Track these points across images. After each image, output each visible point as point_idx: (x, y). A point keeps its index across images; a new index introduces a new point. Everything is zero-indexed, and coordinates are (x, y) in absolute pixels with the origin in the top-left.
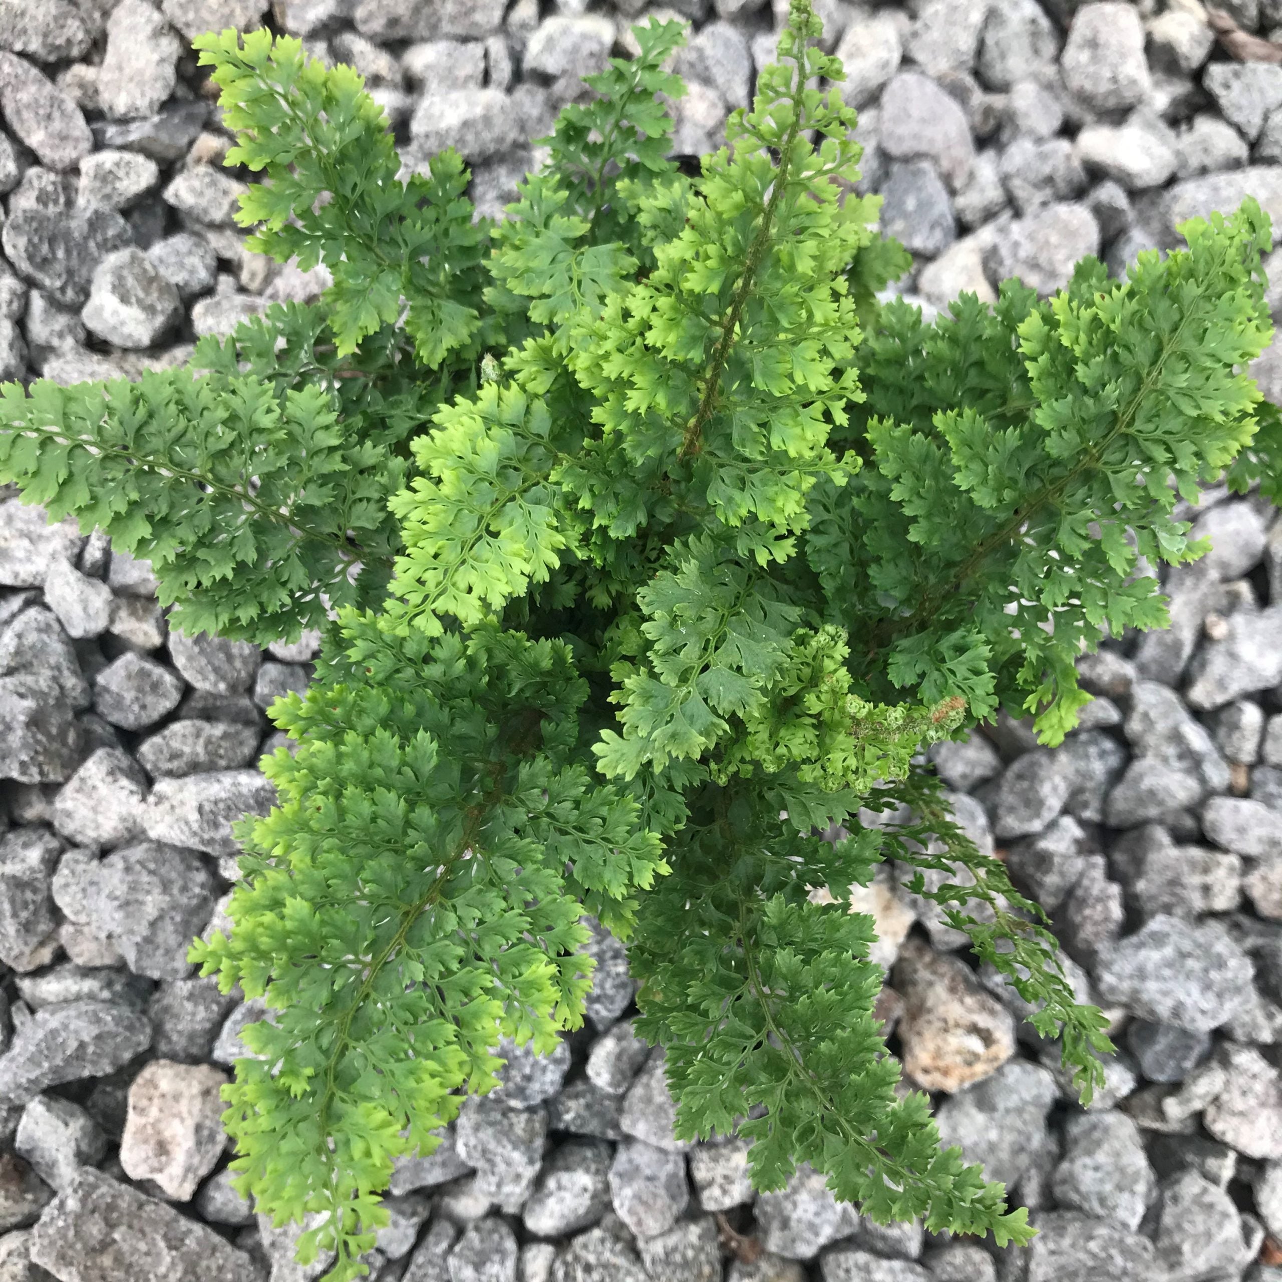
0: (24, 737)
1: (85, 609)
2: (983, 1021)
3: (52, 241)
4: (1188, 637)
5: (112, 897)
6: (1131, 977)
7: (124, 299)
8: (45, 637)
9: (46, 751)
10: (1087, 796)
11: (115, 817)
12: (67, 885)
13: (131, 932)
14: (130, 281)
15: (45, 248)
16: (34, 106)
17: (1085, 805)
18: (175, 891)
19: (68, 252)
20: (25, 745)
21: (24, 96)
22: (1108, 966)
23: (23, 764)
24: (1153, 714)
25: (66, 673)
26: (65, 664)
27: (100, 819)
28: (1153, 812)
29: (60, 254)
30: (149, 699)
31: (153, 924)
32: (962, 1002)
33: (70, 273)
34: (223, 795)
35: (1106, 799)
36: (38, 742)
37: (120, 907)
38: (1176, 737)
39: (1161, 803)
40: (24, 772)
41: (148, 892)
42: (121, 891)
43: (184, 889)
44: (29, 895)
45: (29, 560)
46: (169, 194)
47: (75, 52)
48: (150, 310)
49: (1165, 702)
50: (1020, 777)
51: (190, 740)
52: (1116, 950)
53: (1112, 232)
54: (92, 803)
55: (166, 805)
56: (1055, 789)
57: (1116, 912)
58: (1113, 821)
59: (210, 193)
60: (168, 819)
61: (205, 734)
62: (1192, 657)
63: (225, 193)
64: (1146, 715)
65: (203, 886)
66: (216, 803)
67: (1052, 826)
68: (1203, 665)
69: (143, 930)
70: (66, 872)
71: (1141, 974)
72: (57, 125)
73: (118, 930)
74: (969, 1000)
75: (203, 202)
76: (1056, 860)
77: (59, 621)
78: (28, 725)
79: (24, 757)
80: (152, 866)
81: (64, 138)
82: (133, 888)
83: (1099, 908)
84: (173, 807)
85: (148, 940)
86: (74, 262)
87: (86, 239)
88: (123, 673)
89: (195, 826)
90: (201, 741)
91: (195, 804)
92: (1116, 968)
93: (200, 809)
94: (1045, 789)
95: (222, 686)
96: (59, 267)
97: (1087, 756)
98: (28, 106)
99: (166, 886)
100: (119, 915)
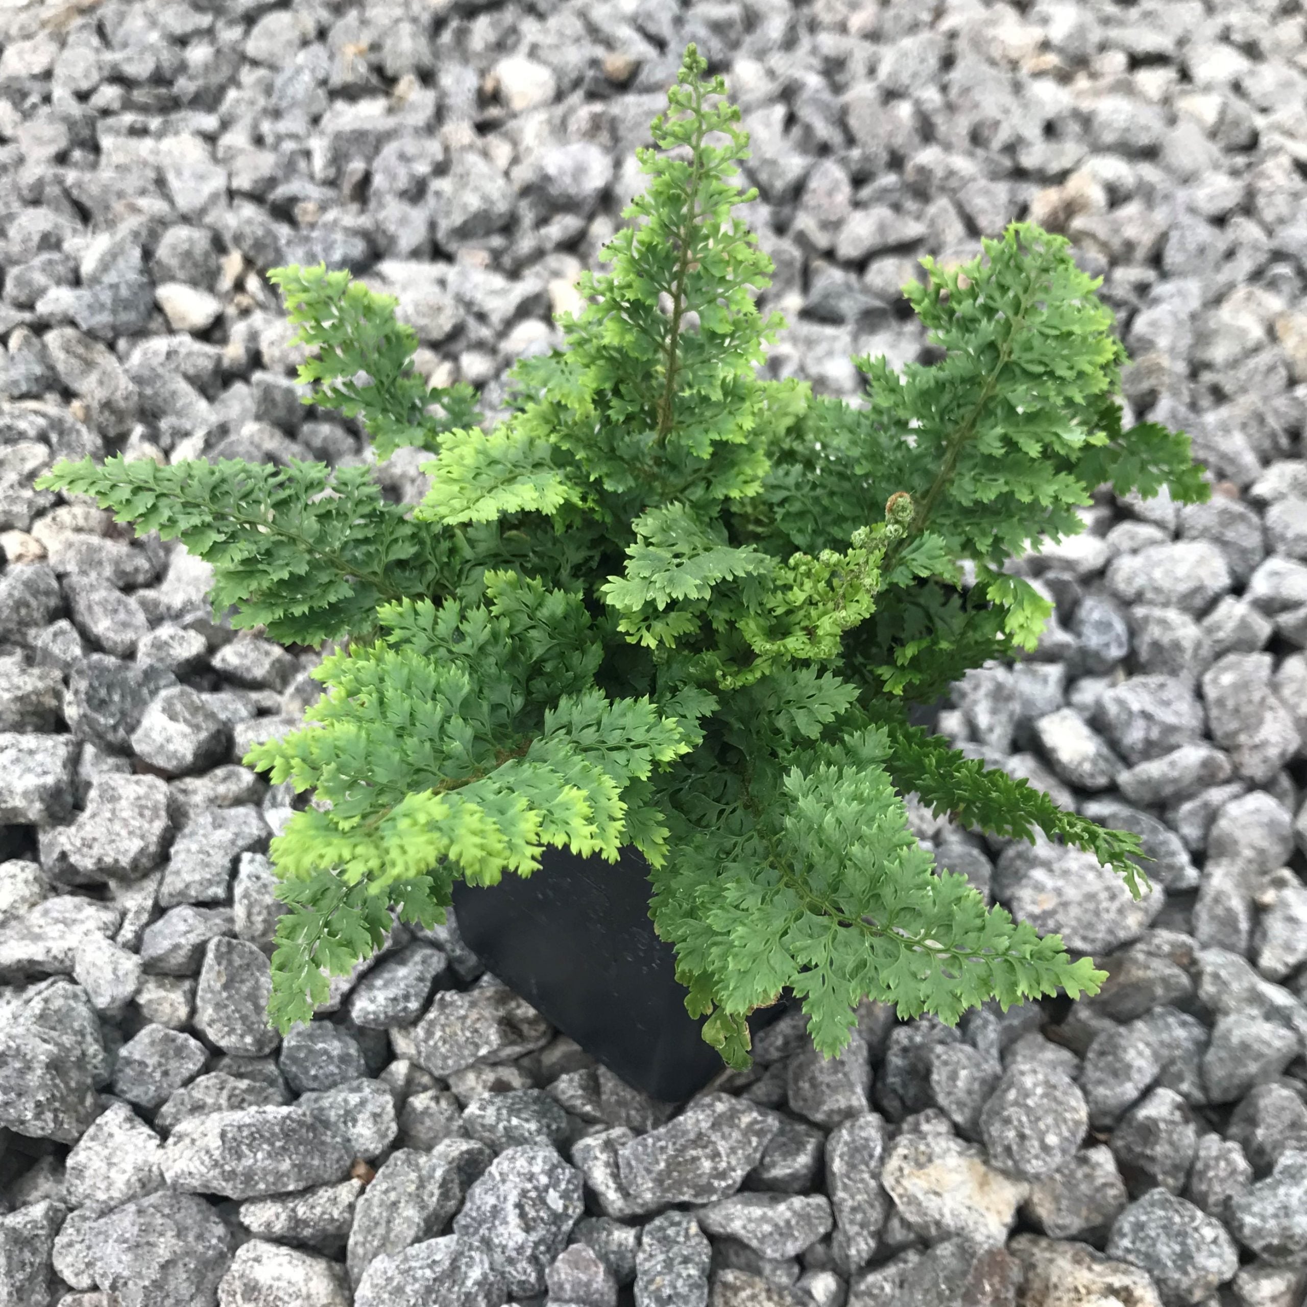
0: (42, 1077)
1: (115, 971)
2: (1118, 1281)
3: (110, 687)
4: (1237, 905)
5: (122, 1240)
6: (1276, 1216)
7: (173, 717)
8: (72, 1003)
9: (63, 1099)
10: (1179, 1065)
11: (130, 1169)
12: (70, 1245)
13: (140, 1275)
14: (179, 707)
15: (103, 692)
16: (103, 603)
17: (1180, 1078)
18: (191, 1238)
19: (123, 696)
20: (42, 1086)
21: (96, 596)
22: (1247, 1208)
23: (38, 1104)
24: (1223, 973)
25: (89, 1039)
26: (89, 1030)
27: (113, 1174)
28: (1253, 1068)
29: (116, 698)
30: (173, 1065)
31: (164, 1267)
32: (1090, 1269)
33: (123, 714)
34: (248, 1120)
35: (1201, 1072)
36: (56, 1086)
37: (129, 1249)
38: (1256, 998)
39: (1259, 1056)
40: (38, 1116)
41: (161, 1234)
42: (132, 1232)
43: (200, 1237)
44: (27, 1255)
45: (62, 937)
46: (217, 662)
47: (141, 578)
48: (197, 728)
49: (1233, 964)
50: (1102, 1054)
51: (214, 1092)
52: (1251, 1193)
53: (1066, 606)
54: (106, 1152)
55: (187, 1141)
56: (1140, 1054)
57: (1242, 1163)
58: (1216, 1095)
59: (253, 655)
60: (188, 1153)
61: (229, 1086)
62: (1252, 933)
63: (267, 654)
64: (1216, 976)
65: (220, 1239)
66: (240, 1128)
67: (1146, 1093)
68: (1264, 935)
69: (153, 1273)
70: (70, 1231)
71: (1286, 1210)
72: (122, 616)
73: (126, 1273)
74: (1097, 1267)
75: (247, 662)
76: (1162, 1126)
77: (86, 992)
78: (48, 1066)
79: (41, 1098)
80: (167, 1211)
81: (125, 625)
82: (145, 1230)
83: (1222, 1164)
84: (193, 1141)
85: (158, 1285)
86: (128, 705)
87: (140, 685)
88: (147, 1040)
89: (217, 1154)
90: (225, 1093)
91: (218, 1131)
92: (1255, 1209)
93: (223, 1135)
94: (1131, 1056)
95: (248, 1040)
96: (113, 708)
97: (1168, 1026)
98: (99, 603)
99: (180, 1234)
100: (127, 1258)
